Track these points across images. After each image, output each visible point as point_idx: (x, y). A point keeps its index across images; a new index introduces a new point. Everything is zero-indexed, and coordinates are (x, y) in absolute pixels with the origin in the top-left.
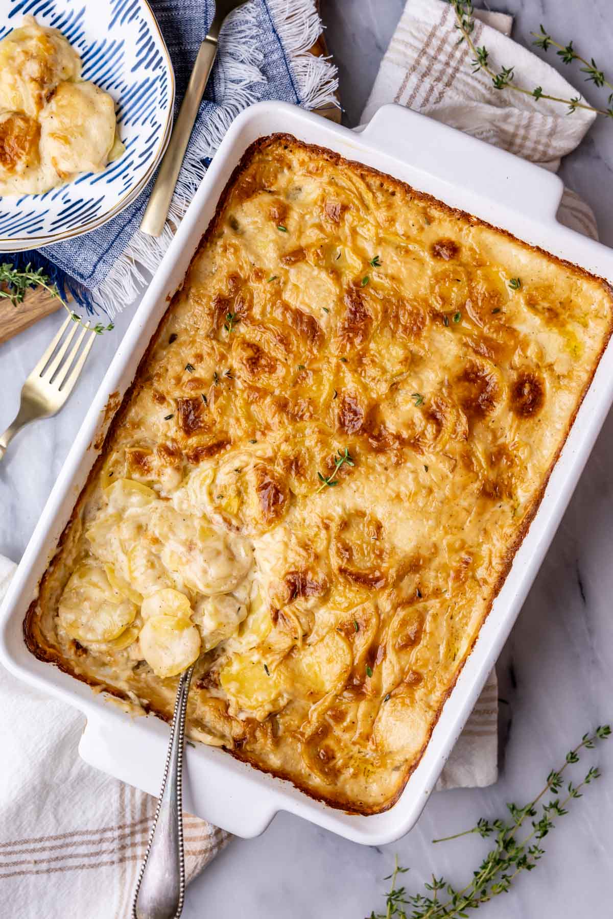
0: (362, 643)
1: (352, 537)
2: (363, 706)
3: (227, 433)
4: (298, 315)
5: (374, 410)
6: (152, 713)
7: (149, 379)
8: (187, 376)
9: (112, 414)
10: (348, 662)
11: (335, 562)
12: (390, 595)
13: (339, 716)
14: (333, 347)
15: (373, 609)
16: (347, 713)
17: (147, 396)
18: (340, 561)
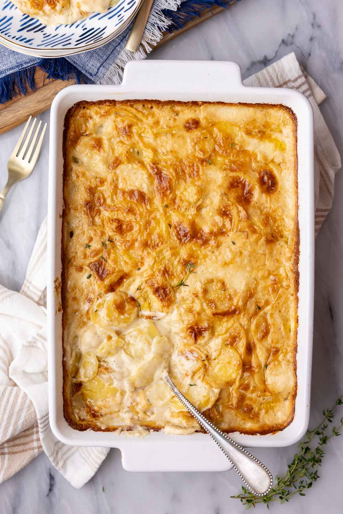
0: (242, 345)
1: (212, 296)
2: (256, 377)
3: (123, 271)
4: (131, 193)
5: (193, 225)
6: (152, 430)
7: (70, 261)
8: (88, 251)
9: (60, 290)
10: (239, 358)
11: (209, 312)
12: (244, 315)
13: (246, 388)
14: (157, 201)
15: (239, 326)
16: (249, 384)
17: (72, 271)
18: (212, 311)
